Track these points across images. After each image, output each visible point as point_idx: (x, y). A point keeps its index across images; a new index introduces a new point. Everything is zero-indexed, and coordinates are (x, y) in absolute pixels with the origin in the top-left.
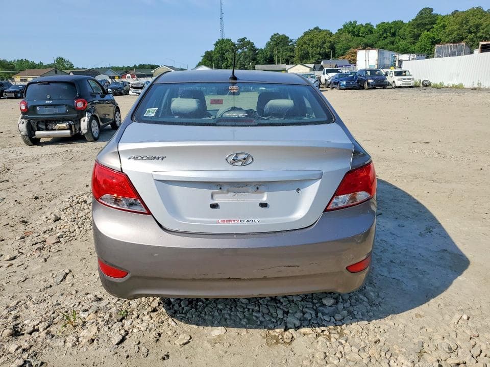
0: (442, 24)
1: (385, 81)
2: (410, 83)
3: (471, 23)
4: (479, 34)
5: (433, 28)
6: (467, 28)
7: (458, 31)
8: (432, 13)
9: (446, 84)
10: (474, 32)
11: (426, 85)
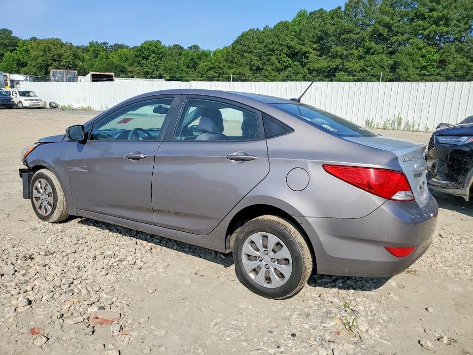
0: (25, 47)
1: (12, 100)
2: (38, 104)
3: (54, 52)
4: (62, 63)
5: (15, 50)
6: (51, 55)
7: (43, 58)
8: (12, 35)
9: (75, 106)
10: (58, 61)
11: (53, 107)
